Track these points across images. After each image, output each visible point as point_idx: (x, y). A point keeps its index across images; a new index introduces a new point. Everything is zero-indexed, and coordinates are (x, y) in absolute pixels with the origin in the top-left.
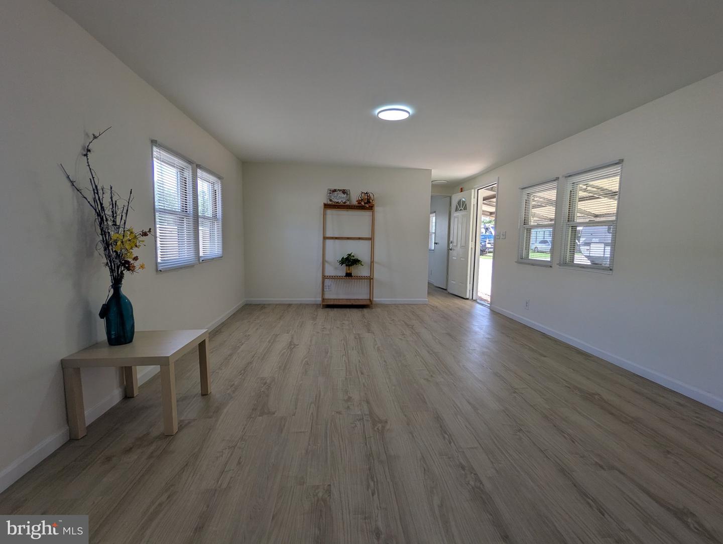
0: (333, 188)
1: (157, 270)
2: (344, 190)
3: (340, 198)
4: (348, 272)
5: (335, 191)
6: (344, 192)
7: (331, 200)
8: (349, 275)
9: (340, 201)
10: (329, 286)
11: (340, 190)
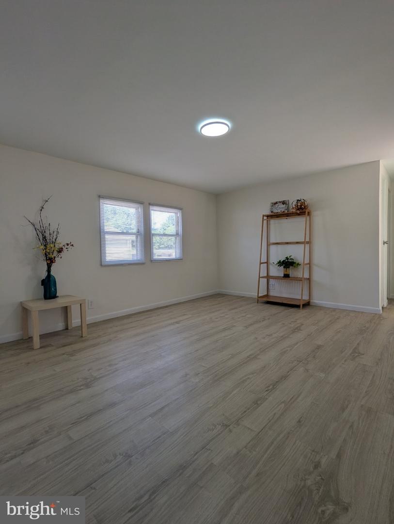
0: (275, 201)
1: (101, 265)
2: (284, 201)
3: (281, 208)
4: (286, 273)
5: (276, 203)
6: (284, 203)
7: (272, 212)
8: (286, 276)
9: (279, 212)
10: (273, 285)
11: (280, 202)
